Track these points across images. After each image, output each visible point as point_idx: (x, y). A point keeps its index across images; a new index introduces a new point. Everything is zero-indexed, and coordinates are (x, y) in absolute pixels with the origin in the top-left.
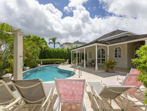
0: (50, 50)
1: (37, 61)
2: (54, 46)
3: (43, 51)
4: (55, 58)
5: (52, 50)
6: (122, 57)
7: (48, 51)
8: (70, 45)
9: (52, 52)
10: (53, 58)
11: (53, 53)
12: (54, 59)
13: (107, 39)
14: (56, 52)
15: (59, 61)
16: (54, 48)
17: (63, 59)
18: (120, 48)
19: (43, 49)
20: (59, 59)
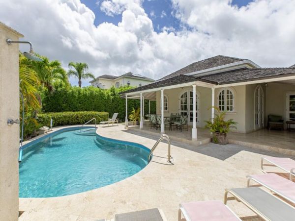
0: (70, 91)
1: (39, 118)
2: (80, 83)
3: (52, 93)
4: (82, 109)
5: (75, 90)
6: (233, 111)
7: (66, 94)
8: (114, 81)
9: (77, 96)
10: (79, 111)
11: (80, 98)
12: (82, 112)
13: (203, 73)
14: (85, 95)
15: (96, 116)
16: (80, 86)
17: (104, 113)
18: (231, 93)
19: (54, 88)
20: (94, 113)
